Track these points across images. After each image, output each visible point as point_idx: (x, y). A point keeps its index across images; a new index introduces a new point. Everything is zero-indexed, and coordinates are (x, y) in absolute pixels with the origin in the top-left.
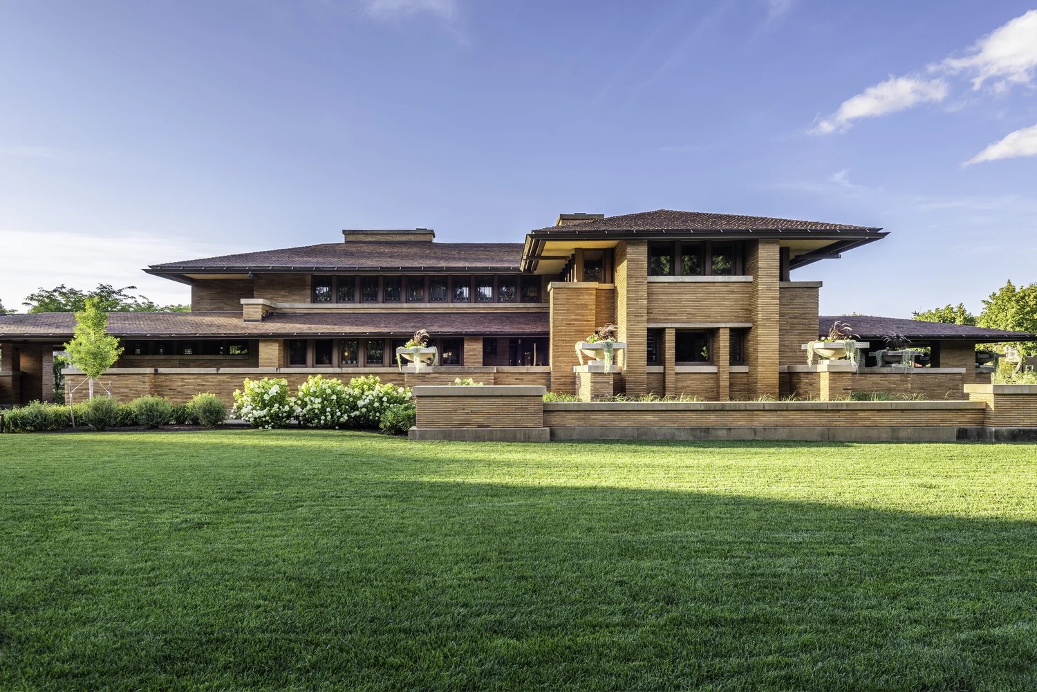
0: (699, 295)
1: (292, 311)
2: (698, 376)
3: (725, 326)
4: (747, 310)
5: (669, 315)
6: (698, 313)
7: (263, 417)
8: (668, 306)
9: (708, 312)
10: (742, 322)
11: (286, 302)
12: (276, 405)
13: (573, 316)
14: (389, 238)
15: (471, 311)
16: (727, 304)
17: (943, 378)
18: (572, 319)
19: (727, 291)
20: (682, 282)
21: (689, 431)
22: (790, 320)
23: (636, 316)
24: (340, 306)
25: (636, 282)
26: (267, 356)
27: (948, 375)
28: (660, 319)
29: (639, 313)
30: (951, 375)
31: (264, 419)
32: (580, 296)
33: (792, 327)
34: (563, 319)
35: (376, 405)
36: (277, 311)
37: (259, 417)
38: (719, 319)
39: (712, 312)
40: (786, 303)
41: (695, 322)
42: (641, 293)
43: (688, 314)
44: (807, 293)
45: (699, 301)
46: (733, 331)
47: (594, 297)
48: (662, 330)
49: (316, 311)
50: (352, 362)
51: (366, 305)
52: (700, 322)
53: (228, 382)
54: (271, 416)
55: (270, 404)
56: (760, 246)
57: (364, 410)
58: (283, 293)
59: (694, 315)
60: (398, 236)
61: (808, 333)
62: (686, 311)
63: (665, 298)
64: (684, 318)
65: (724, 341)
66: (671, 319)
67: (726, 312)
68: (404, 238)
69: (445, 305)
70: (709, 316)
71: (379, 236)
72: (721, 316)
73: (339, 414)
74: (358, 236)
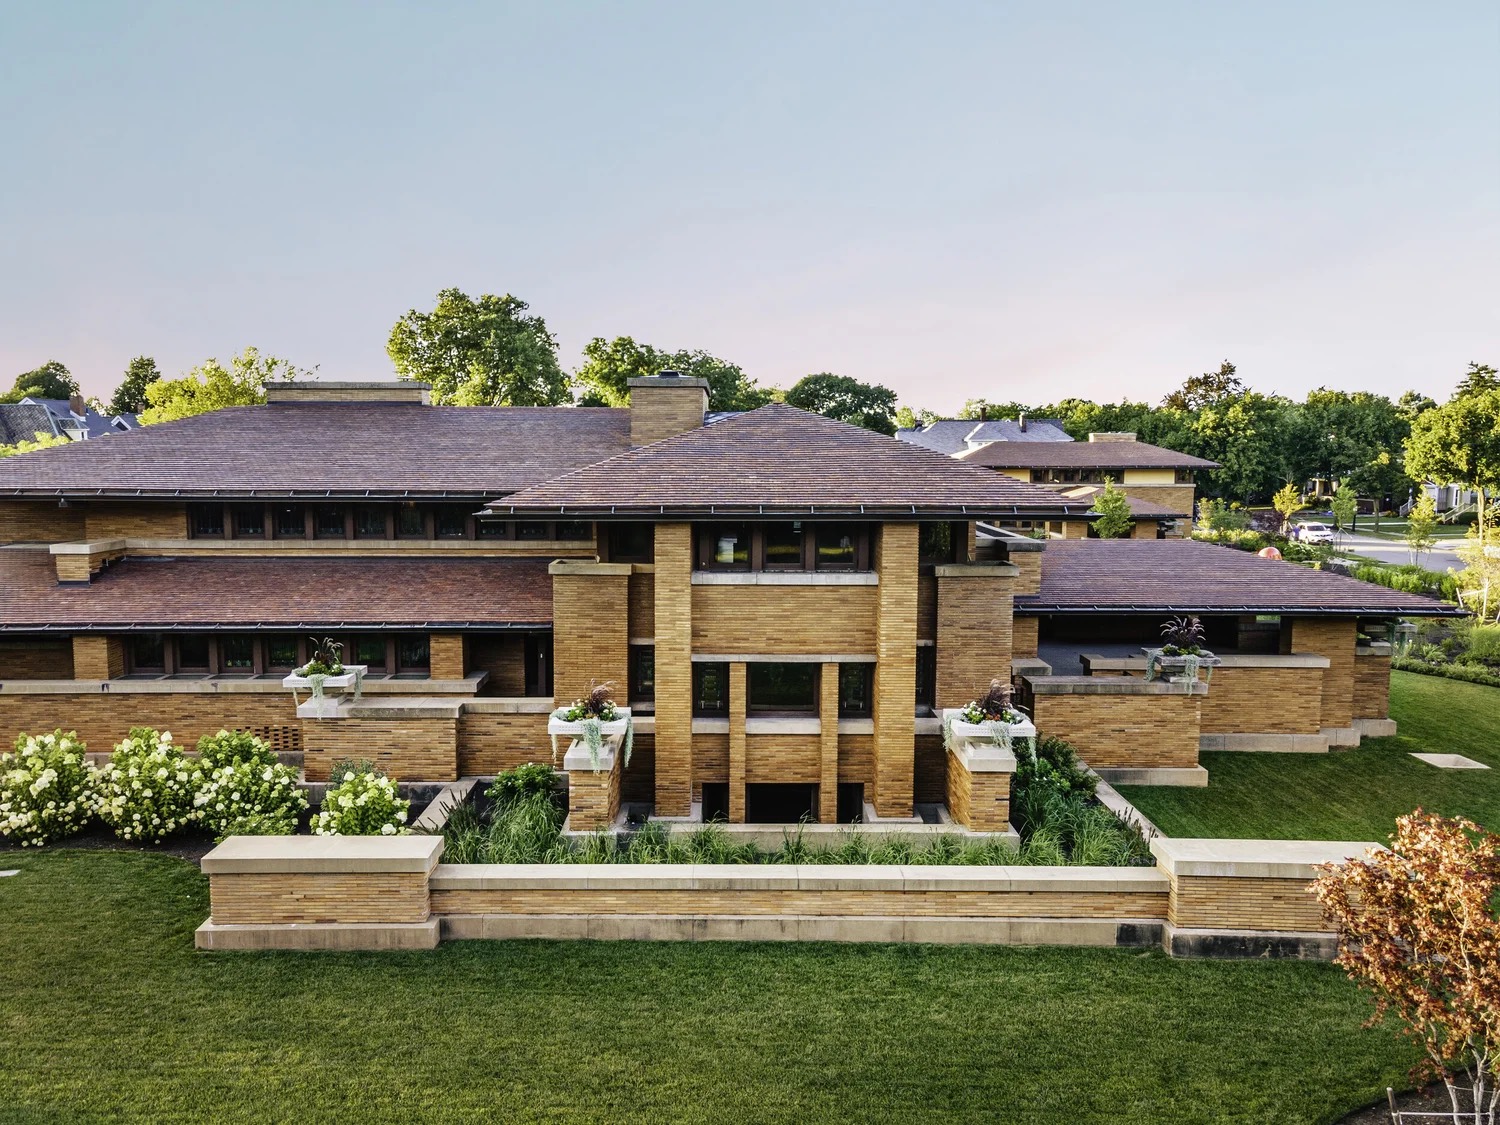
0: (787, 606)
1: (155, 553)
2: (790, 739)
3: (830, 661)
4: (868, 632)
5: (737, 639)
6: (786, 637)
7: (26, 827)
8: (735, 625)
9: (801, 636)
10: (856, 652)
11: (145, 537)
12: (51, 804)
13: (589, 623)
14: (346, 397)
15: (468, 554)
16: (835, 621)
17: (1290, 677)
18: (587, 629)
19: (834, 599)
20: (757, 585)
21: (674, 926)
22: (963, 633)
23: (671, 649)
24: (238, 544)
25: (671, 591)
26: (89, 659)
27: (1299, 671)
28: (721, 648)
29: (676, 643)
30: (1304, 671)
31: (28, 830)
32: (601, 588)
33: (965, 645)
34: (571, 628)
35: (220, 807)
36: (128, 553)
37: (20, 828)
38: (822, 647)
39: (811, 635)
40: (956, 603)
41: (781, 653)
42: (679, 610)
43: (769, 639)
44: (993, 586)
45: (787, 617)
46: (844, 668)
47: (625, 591)
48: (724, 667)
49: (197, 553)
50: (244, 665)
51: (283, 544)
52: (789, 653)
53: (19, 708)
54: (43, 824)
55: (37, 805)
56: (886, 530)
57: (201, 814)
58: (137, 521)
59: (778, 641)
60: (361, 392)
61: (993, 655)
62: (764, 633)
63: (728, 611)
64: (762, 646)
65: (829, 687)
66: (739, 648)
67: (834, 636)
68: (373, 397)
69: (423, 544)
70: (803, 643)
71: (328, 393)
72: (825, 642)
73: (156, 821)
74: (289, 392)
